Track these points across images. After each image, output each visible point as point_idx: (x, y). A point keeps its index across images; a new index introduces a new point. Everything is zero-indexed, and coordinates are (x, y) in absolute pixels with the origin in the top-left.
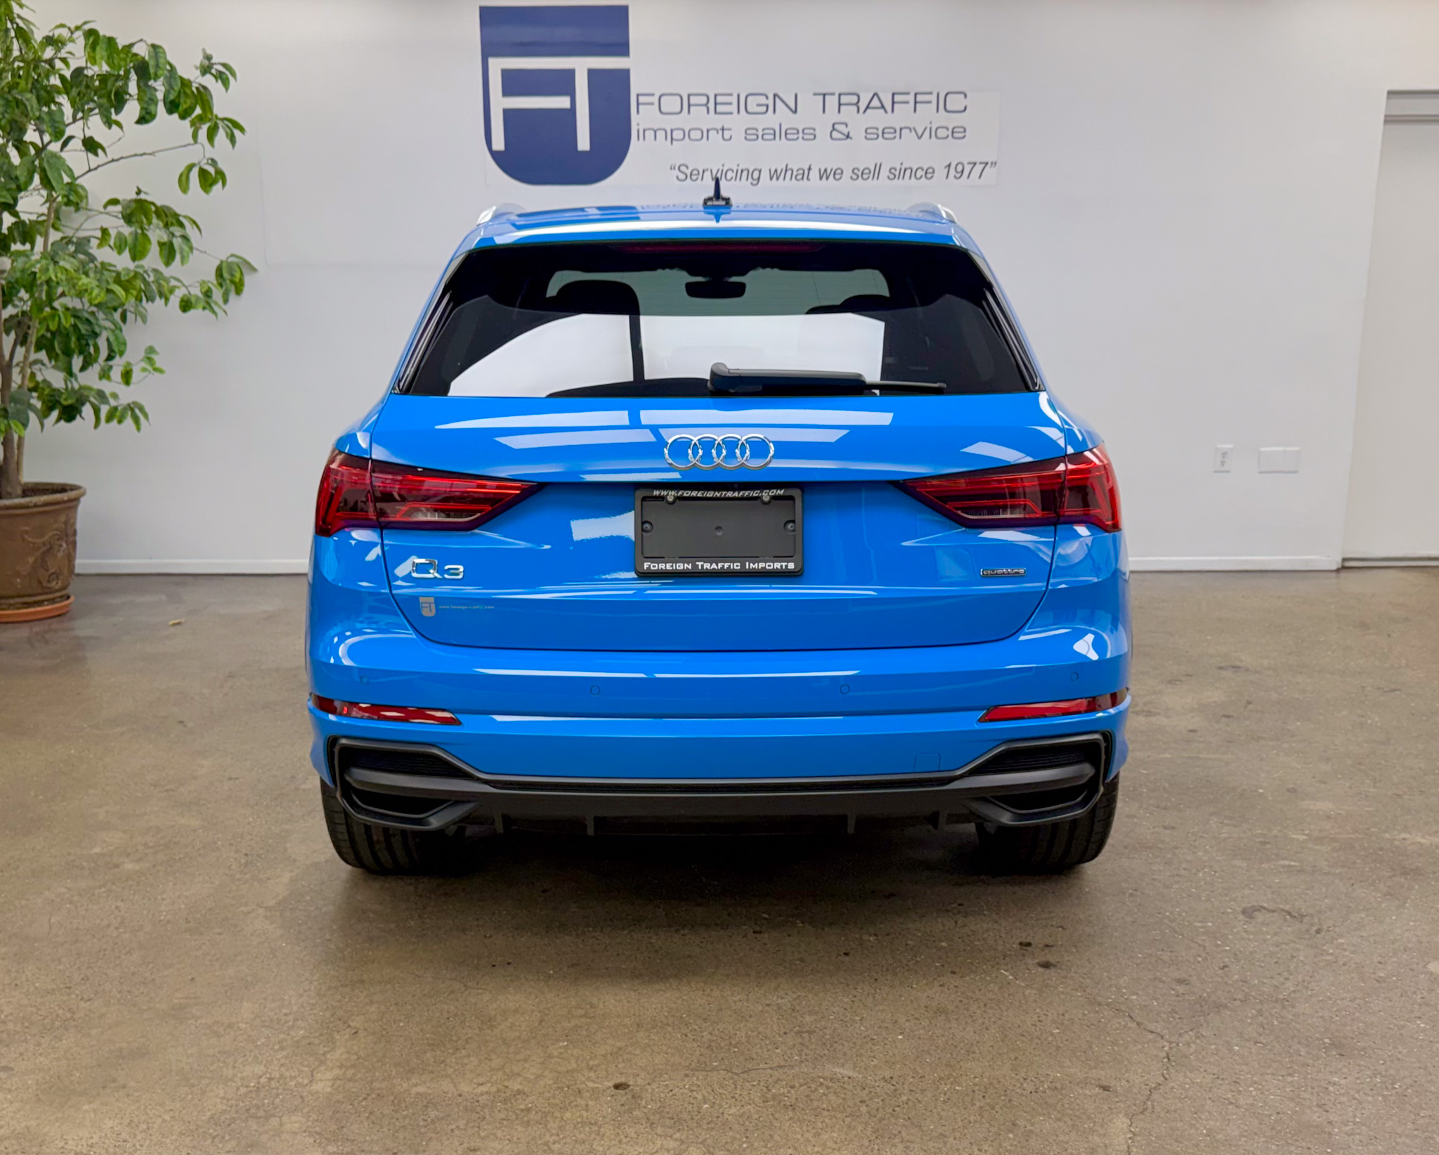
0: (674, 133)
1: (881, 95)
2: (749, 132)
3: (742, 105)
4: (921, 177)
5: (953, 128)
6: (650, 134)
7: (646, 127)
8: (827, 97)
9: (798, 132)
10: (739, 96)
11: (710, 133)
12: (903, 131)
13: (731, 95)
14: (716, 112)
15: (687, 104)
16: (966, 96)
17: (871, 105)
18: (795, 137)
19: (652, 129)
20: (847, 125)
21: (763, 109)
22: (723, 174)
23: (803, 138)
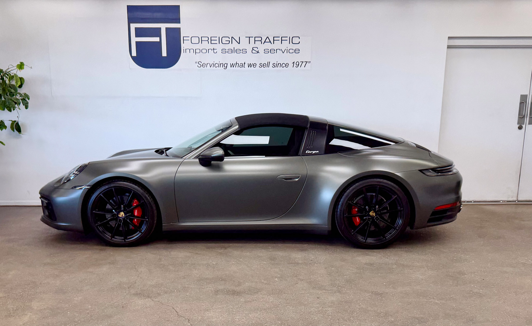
0: (196, 50)
1: (269, 37)
2: (223, 50)
3: (220, 40)
4: (284, 66)
5: (295, 49)
6: (188, 51)
7: (186, 49)
8: (250, 38)
9: (240, 51)
10: (219, 37)
11: (209, 50)
12: (277, 50)
13: (217, 37)
14: (211, 43)
15: (201, 40)
16: (299, 38)
17: (266, 41)
18: (239, 52)
19: (189, 49)
20: (258, 48)
21: (228, 42)
22: (214, 65)
23: (242, 52)
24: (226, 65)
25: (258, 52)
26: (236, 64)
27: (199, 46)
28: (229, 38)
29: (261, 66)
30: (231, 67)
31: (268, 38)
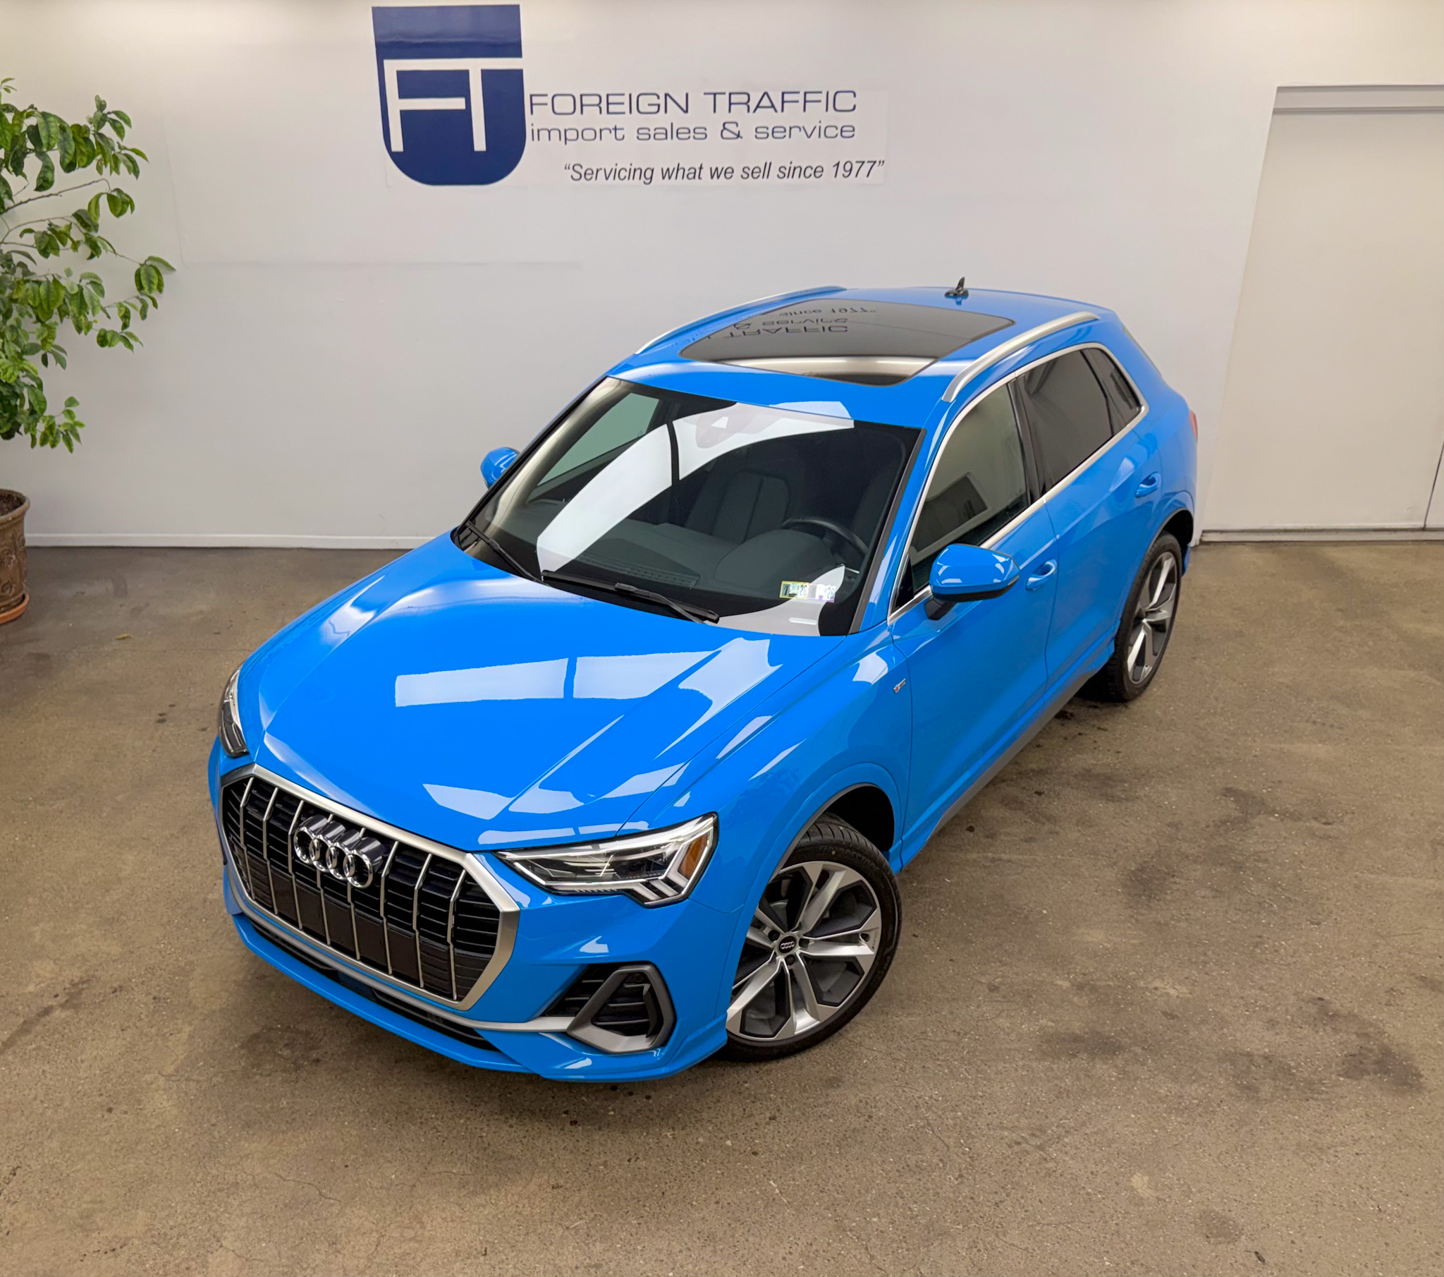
0: (568, 133)
1: (769, 94)
2: (640, 131)
3: (634, 104)
4: (810, 175)
5: (842, 127)
6: (544, 134)
7: (540, 127)
8: (717, 96)
9: (690, 132)
10: (630, 95)
11: (603, 132)
12: (793, 130)
13: (623, 95)
14: (608, 112)
15: (579, 104)
16: (855, 95)
17: (761, 105)
18: (687, 136)
19: (547, 130)
20: (737, 125)
21: (655, 109)
22: (617, 173)
23: (694, 137)
24: (648, 174)
25: (738, 136)
26: (678, 170)
27: (576, 121)
28: (658, 97)
29: (745, 176)
30: (664, 178)
31: (766, 97)
